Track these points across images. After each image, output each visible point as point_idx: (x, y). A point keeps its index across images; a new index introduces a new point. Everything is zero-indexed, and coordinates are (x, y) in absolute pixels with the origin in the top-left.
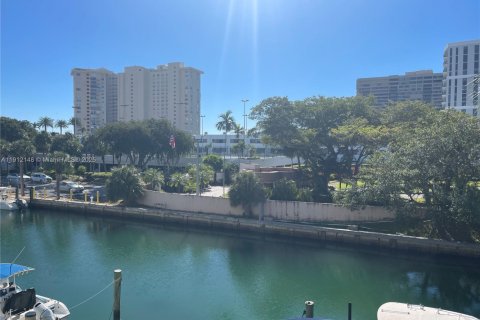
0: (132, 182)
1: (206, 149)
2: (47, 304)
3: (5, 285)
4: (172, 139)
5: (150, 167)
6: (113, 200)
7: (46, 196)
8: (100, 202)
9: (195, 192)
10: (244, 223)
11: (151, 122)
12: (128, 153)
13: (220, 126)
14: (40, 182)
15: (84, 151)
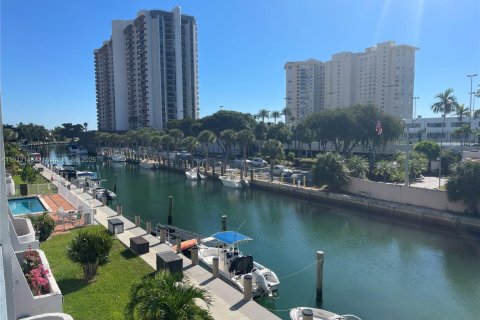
0: (336, 168)
1: (419, 135)
2: (263, 271)
3: (231, 249)
4: (379, 124)
5: (354, 154)
6: (318, 186)
7: (262, 178)
8: (307, 186)
9: (403, 182)
10: (465, 221)
11: (356, 108)
12: (333, 140)
13: (437, 107)
14: (258, 166)
15: (293, 138)
